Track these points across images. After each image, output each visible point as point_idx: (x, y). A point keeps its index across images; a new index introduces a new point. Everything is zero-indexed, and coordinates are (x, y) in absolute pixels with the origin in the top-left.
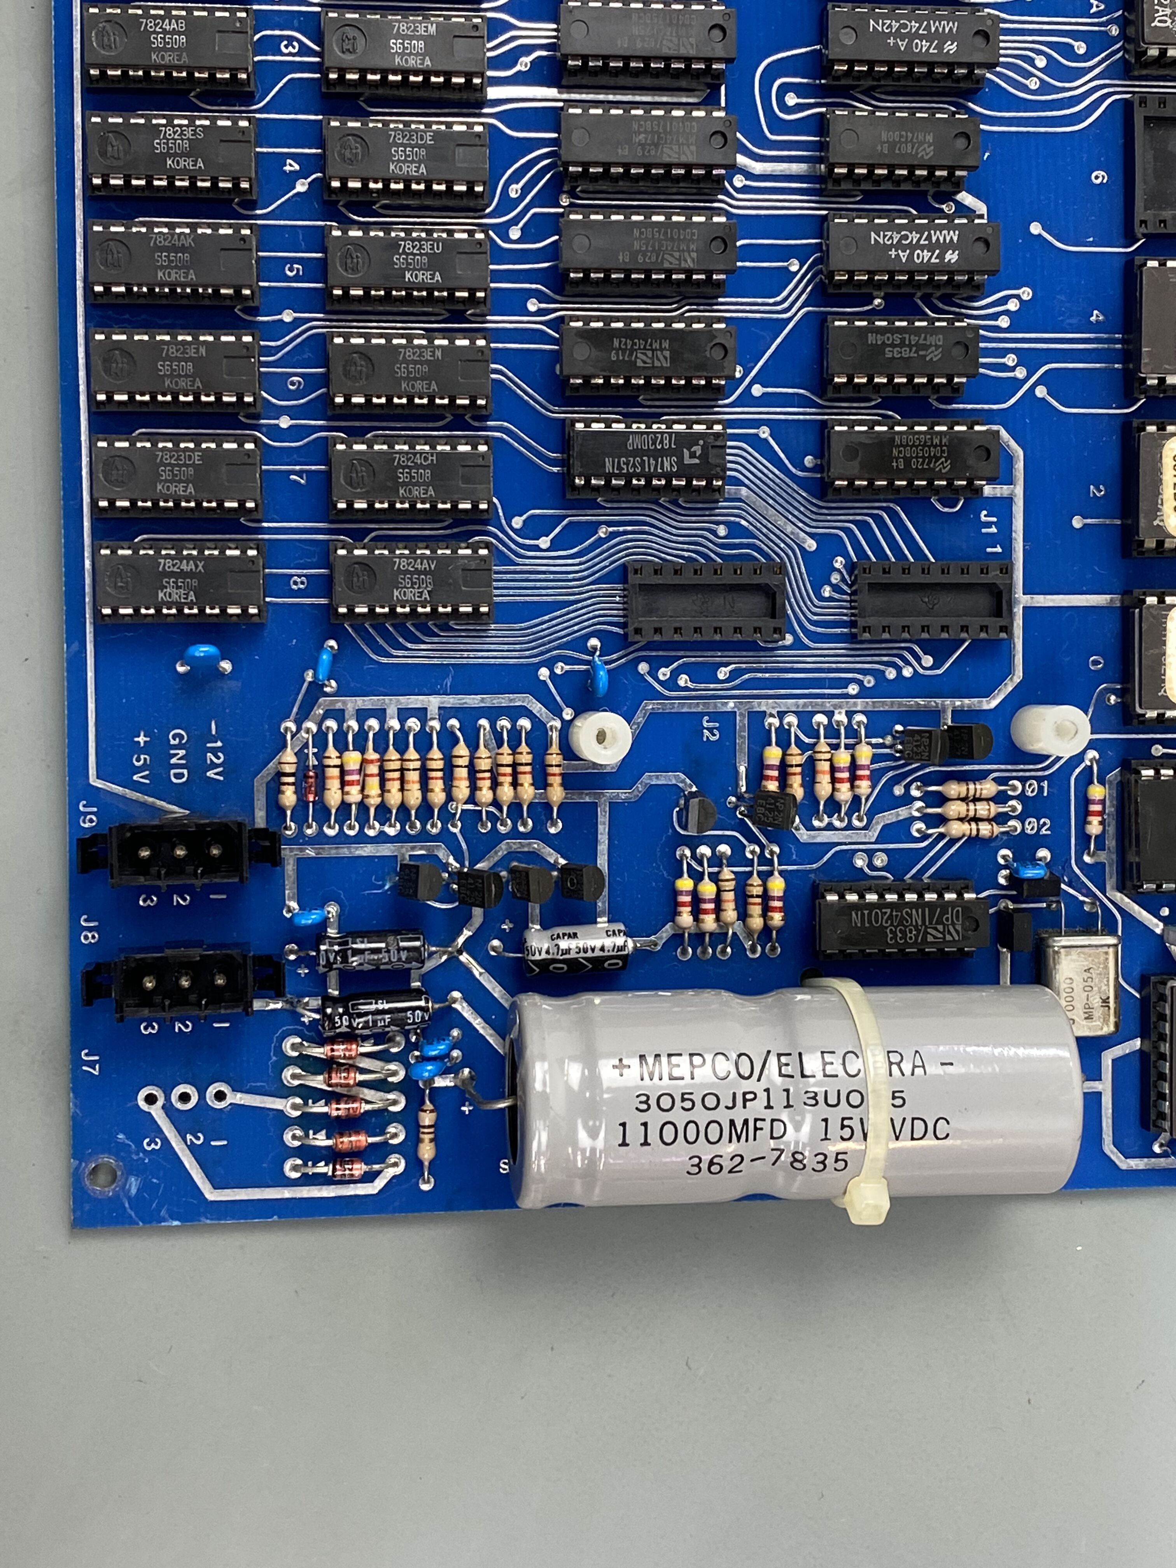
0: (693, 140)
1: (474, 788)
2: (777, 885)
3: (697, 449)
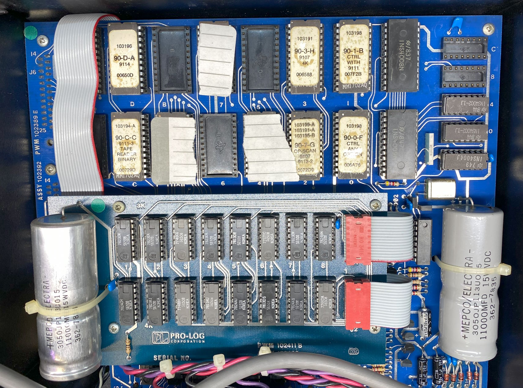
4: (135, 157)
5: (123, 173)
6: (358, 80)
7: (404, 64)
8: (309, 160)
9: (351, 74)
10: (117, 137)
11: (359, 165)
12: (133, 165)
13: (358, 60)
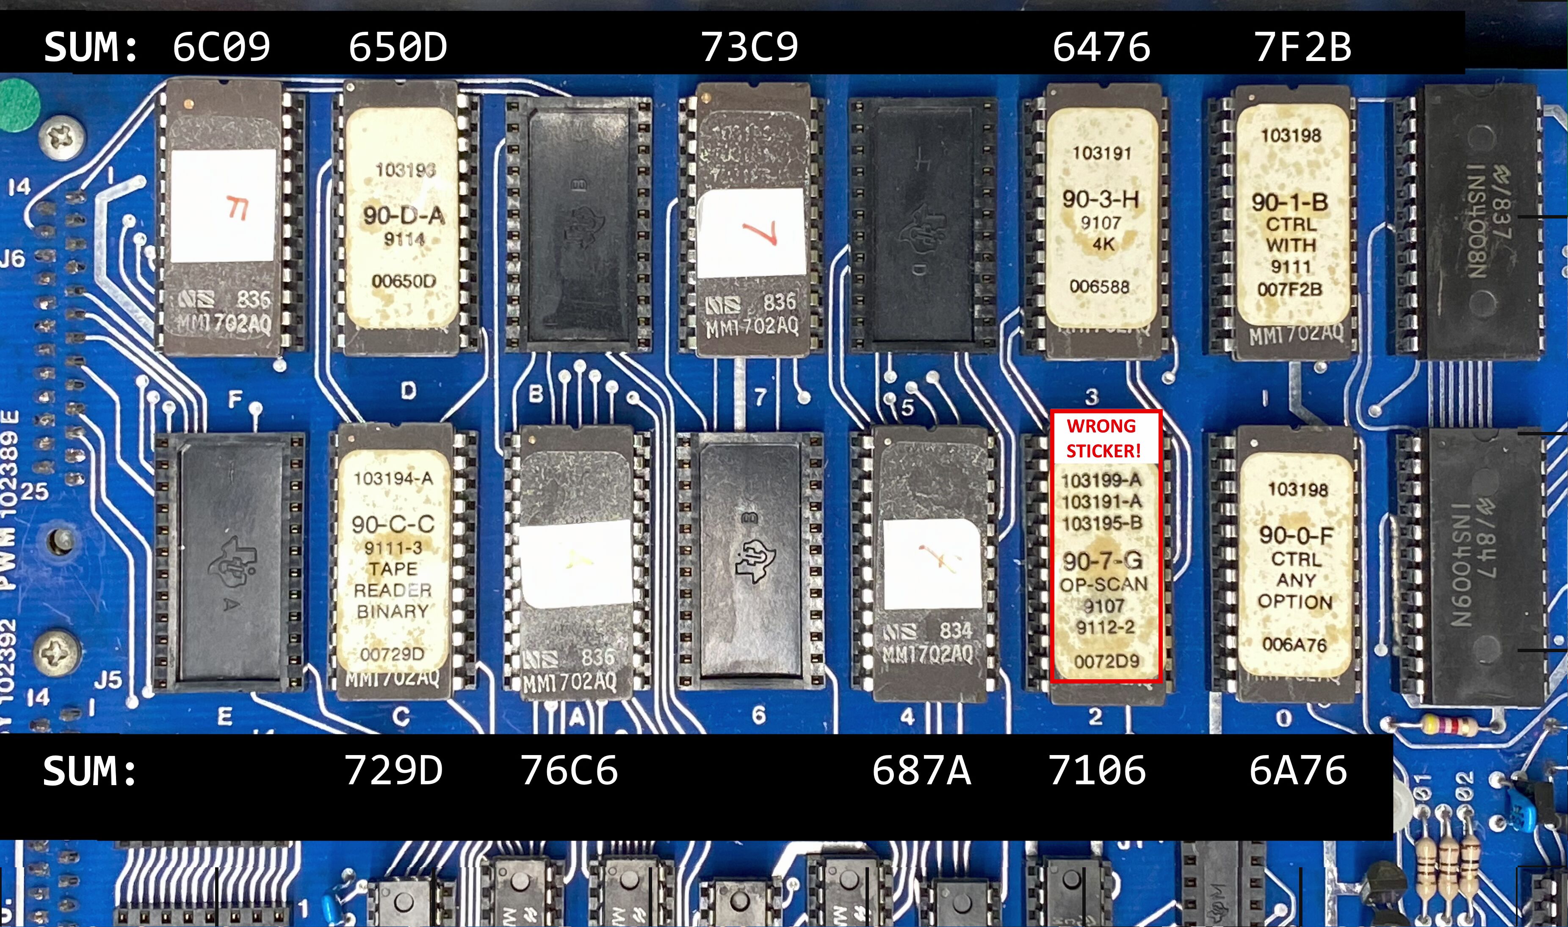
4: (424, 601)
5: (373, 667)
6: (1309, 313)
7: (1488, 254)
8: (1121, 620)
9: (1280, 288)
10: (358, 522)
11: (1323, 645)
12: (416, 633)
13: (1309, 236)
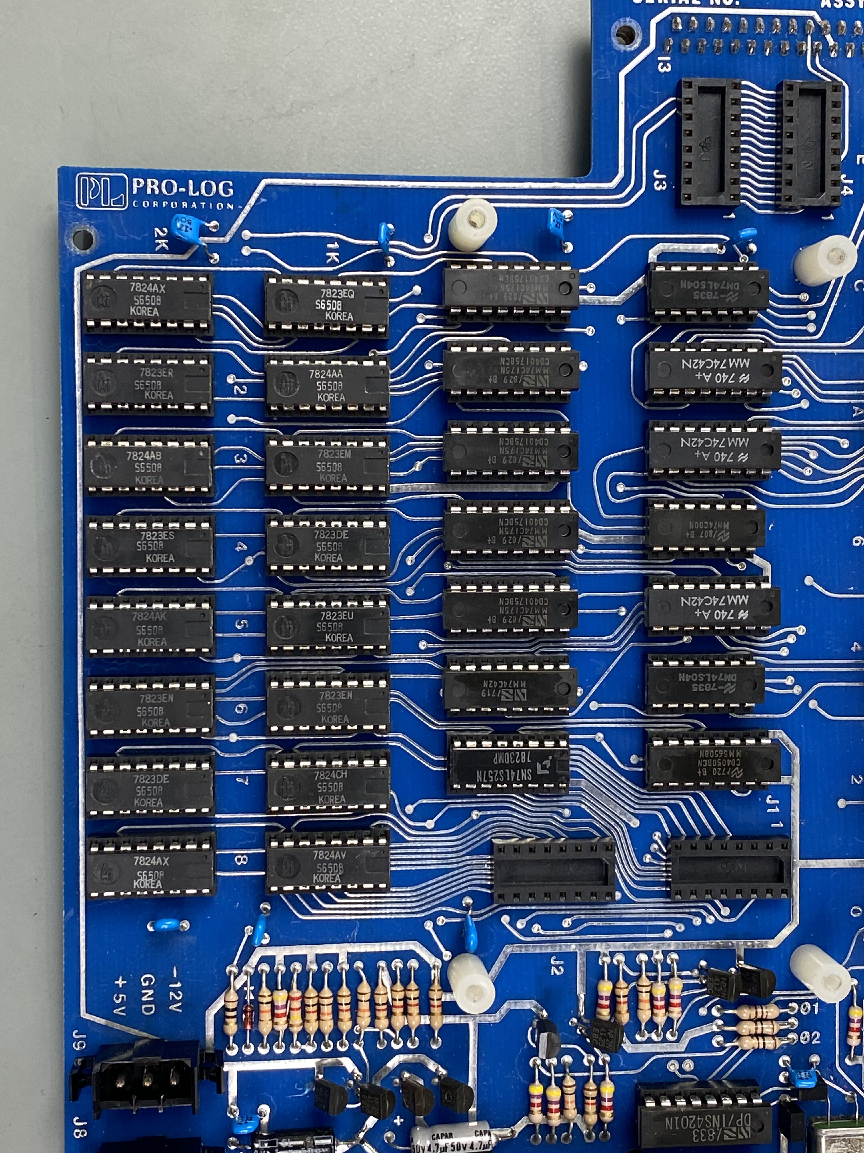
0: (545, 531)
1: (374, 1017)
2: (608, 1089)
3: (548, 763)
